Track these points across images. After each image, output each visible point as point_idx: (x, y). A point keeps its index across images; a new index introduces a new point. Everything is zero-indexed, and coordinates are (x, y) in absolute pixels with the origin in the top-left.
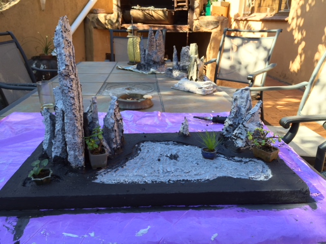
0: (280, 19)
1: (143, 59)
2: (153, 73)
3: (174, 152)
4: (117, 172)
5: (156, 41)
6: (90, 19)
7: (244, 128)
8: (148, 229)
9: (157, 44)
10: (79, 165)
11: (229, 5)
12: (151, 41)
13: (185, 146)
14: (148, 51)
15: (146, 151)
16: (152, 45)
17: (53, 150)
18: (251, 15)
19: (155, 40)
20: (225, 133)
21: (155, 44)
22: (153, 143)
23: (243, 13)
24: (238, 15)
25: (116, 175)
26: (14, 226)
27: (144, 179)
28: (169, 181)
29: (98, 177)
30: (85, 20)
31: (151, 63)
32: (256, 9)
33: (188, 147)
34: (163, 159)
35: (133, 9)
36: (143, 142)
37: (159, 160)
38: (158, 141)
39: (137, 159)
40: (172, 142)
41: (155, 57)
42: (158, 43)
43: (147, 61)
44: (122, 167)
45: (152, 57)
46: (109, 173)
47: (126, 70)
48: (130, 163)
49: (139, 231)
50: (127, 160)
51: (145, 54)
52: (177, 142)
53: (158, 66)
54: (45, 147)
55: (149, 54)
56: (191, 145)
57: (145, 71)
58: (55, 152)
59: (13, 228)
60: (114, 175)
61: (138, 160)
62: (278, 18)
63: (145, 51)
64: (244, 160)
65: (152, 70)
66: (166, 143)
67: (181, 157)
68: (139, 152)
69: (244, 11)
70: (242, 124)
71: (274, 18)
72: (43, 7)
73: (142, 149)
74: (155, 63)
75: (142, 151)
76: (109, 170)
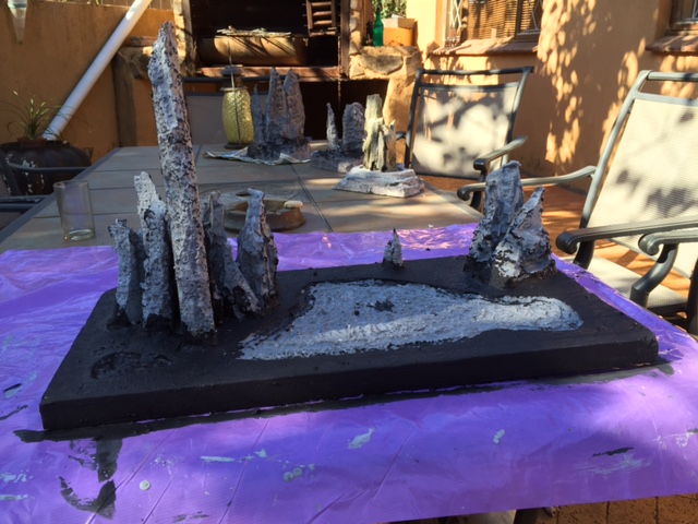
0: (521, 49)
1: (260, 134)
2: (286, 163)
3: (382, 299)
4: (281, 341)
5: (287, 95)
6: (127, 58)
7: (516, 241)
8: (370, 433)
9: (289, 102)
10: (205, 330)
11: (416, 24)
12: (275, 96)
13: (400, 286)
14: (271, 117)
15: (325, 300)
16: (279, 105)
17: (144, 302)
18: (463, 45)
19: (284, 93)
20: (477, 254)
21: (284, 101)
22: (334, 286)
23: (444, 40)
24: (434, 46)
25: (280, 345)
26: (92, 456)
27: (339, 347)
28: (389, 347)
29: (243, 350)
30: (115, 61)
31: (279, 142)
32: (471, 31)
33: (407, 286)
34: (364, 311)
35: (221, 34)
36: (314, 284)
37: (357, 313)
38: (344, 281)
39: (312, 314)
40: (373, 281)
41: (285, 130)
42: (292, 100)
43: (270, 138)
44: (288, 330)
45: (281, 129)
46: (265, 342)
47: (227, 159)
48: (300, 323)
49: (352, 439)
50: (292, 317)
51: (263, 125)
52: (383, 280)
53: (294, 149)
54: (122, 301)
55: (273, 125)
56: (413, 283)
57: (268, 159)
58: (150, 306)
59: (92, 460)
60: (277, 345)
61: (315, 316)
62: (517, 48)
63: (264, 118)
64: (522, 299)
65: (283, 156)
66: (361, 282)
67: (398, 307)
68: (311, 302)
69: (447, 36)
70: (511, 232)
71: (510, 49)
72: (20, 36)
73: (315, 296)
74: (286, 141)
75: (317, 300)
76: (262, 338)
